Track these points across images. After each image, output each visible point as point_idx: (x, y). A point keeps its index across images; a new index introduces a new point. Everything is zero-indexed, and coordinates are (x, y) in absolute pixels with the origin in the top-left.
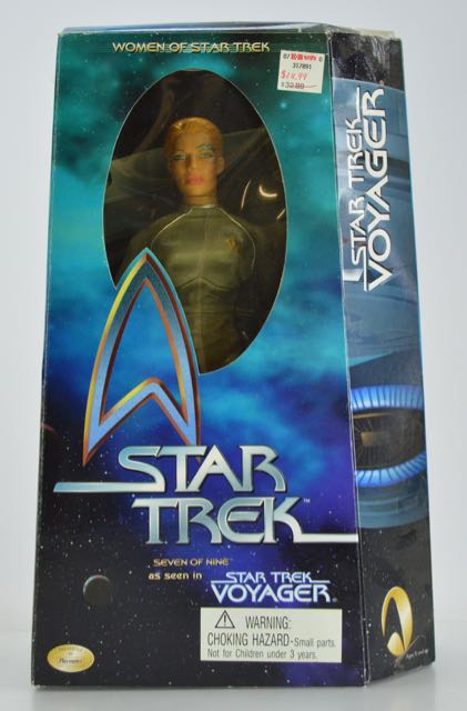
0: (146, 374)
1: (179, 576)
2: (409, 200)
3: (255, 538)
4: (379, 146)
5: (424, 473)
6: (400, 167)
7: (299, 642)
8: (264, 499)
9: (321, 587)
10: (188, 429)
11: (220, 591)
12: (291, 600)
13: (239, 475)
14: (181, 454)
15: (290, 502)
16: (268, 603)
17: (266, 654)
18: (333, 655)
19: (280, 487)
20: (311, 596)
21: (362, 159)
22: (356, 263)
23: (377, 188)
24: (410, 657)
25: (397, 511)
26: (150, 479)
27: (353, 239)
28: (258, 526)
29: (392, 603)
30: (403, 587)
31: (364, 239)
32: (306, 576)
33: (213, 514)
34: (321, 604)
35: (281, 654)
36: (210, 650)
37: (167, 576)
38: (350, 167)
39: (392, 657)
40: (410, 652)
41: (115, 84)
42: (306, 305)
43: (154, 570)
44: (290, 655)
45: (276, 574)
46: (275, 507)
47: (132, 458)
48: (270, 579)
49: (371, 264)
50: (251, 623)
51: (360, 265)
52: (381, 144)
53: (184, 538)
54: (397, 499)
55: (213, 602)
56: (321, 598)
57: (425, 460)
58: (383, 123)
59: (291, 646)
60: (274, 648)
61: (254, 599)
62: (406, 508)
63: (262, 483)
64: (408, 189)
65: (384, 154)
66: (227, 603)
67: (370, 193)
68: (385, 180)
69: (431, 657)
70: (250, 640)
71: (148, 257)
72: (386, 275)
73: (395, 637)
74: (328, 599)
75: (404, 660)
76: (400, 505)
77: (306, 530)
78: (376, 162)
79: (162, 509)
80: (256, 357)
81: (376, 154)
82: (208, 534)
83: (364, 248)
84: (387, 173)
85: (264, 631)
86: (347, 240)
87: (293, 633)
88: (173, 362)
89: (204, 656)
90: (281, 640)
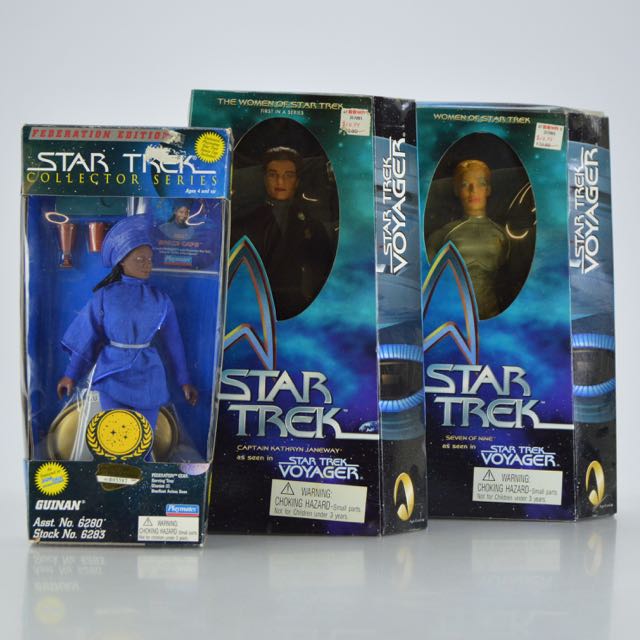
0: (447, 319)
1: (461, 447)
2: (610, 219)
3: (510, 425)
4: (593, 183)
5: (614, 391)
6: (605, 197)
7: (535, 491)
8: (516, 400)
9: (550, 457)
10: (471, 355)
11: (487, 457)
12: (530, 464)
13: (501, 384)
14: (466, 370)
15: (532, 403)
16: (516, 466)
17: (514, 498)
18: (556, 500)
19: (527, 393)
20: (543, 462)
21: (583, 191)
22: (577, 255)
23: (592, 210)
24: (602, 507)
25: (597, 413)
26: (446, 385)
27: (577, 241)
28: (512, 417)
29: (593, 470)
30: (600, 462)
31: (582, 241)
32: (541, 449)
33: (484, 409)
34: (550, 467)
35: (523, 498)
36: (479, 494)
37: (454, 447)
38: (576, 196)
39: (591, 505)
40: (602, 503)
41: (434, 139)
42: (547, 281)
43: (446, 442)
44: (529, 499)
45: (522, 448)
46: (523, 406)
47: (435, 371)
48: (518, 451)
49: (587, 257)
50: (506, 478)
51: (580, 258)
52: (595, 183)
53: (465, 423)
54: (597, 406)
55: (482, 464)
56: (550, 463)
57: (614, 383)
58: (597, 169)
59: (530, 493)
60: (519, 495)
61: (507, 463)
62: (603, 412)
63: (516, 391)
64: (609, 211)
65: (596, 189)
66: (491, 465)
67: (587, 213)
68: (597, 205)
69: (614, 510)
70: (504, 489)
71: (451, 247)
72: (595, 265)
73: (593, 492)
74: (554, 465)
75: (598, 508)
76: (599, 410)
77: (542, 420)
78: (591, 194)
79: (453, 404)
80: (515, 311)
81: (592, 189)
82: (480, 421)
83: (582, 247)
84: (598, 201)
85: (513, 483)
86: (573, 242)
87: (532, 485)
88: (463, 312)
89: (475, 498)
90: (524, 489)
